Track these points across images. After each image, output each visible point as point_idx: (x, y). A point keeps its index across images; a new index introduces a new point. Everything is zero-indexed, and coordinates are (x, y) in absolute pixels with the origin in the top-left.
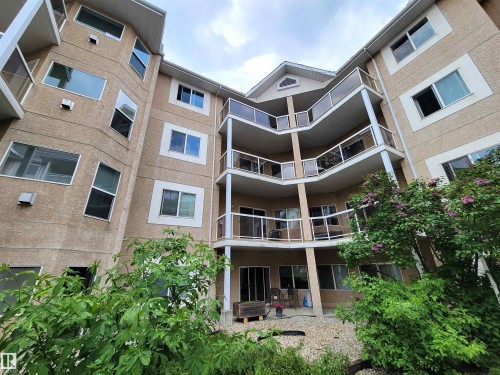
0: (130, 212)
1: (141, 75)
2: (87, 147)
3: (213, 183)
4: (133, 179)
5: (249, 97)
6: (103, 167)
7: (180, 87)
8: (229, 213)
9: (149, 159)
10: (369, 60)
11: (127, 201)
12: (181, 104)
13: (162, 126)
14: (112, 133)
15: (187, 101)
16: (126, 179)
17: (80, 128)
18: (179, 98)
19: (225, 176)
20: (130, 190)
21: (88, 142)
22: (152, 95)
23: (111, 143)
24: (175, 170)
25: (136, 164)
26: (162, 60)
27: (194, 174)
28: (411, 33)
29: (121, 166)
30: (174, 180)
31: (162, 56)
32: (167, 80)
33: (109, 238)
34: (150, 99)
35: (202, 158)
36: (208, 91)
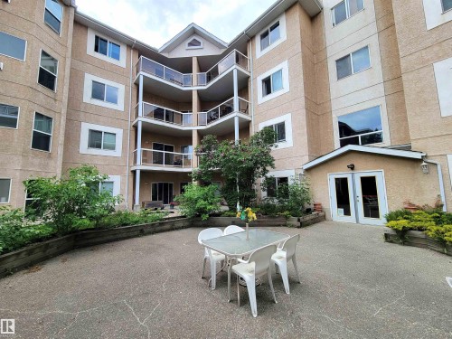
0: (65, 145)
1: (57, 30)
2: (23, 101)
3: (129, 125)
4: (63, 122)
5: (162, 52)
6: (38, 115)
7: (97, 38)
8: (139, 149)
9: (74, 106)
10: (248, 41)
11: (61, 139)
12: (99, 56)
13: (83, 77)
14: (40, 88)
15: (104, 53)
16: (57, 123)
17: (13, 85)
18: (96, 50)
19: (137, 123)
20: (62, 132)
21: (23, 97)
22: (70, 50)
23: (41, 96)
24: (98, 114)
25: (64, 111)
26: (75, 12)
27: (114, 118)
28: (272, 29)
29: (52, 113)
30: (97, 122)
31: (75, 8)
32: (83, 30)
33: (52, 163)
34: (69, 54)
35: (120, 106)
36: (124, 43)
